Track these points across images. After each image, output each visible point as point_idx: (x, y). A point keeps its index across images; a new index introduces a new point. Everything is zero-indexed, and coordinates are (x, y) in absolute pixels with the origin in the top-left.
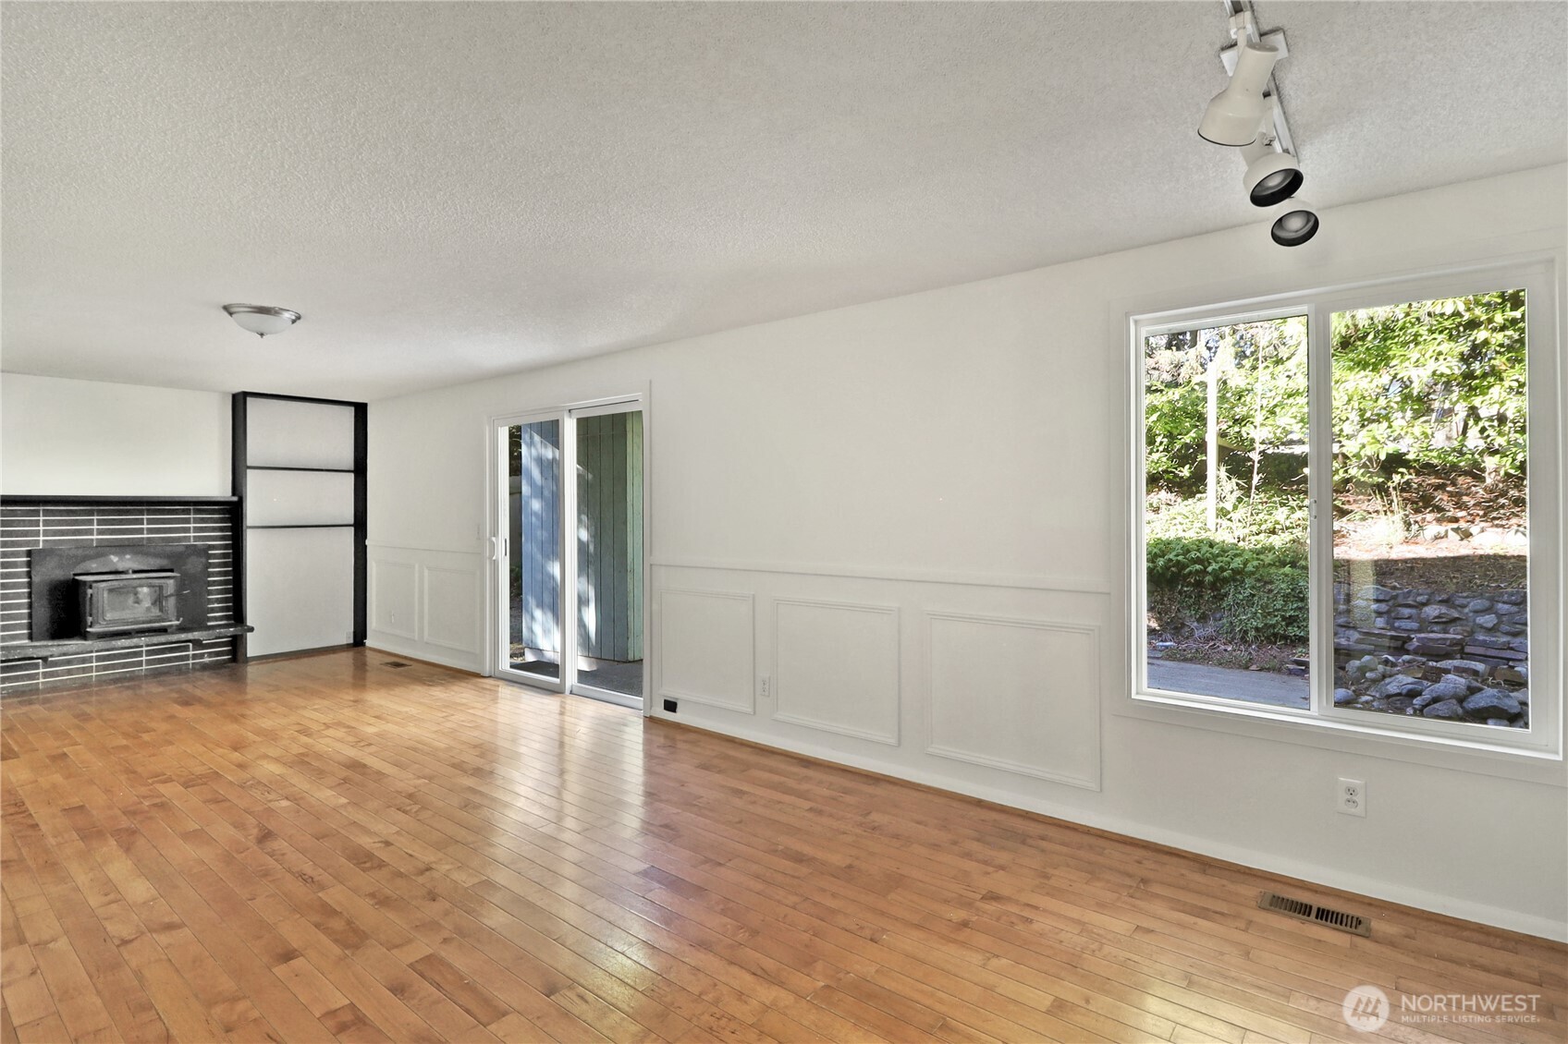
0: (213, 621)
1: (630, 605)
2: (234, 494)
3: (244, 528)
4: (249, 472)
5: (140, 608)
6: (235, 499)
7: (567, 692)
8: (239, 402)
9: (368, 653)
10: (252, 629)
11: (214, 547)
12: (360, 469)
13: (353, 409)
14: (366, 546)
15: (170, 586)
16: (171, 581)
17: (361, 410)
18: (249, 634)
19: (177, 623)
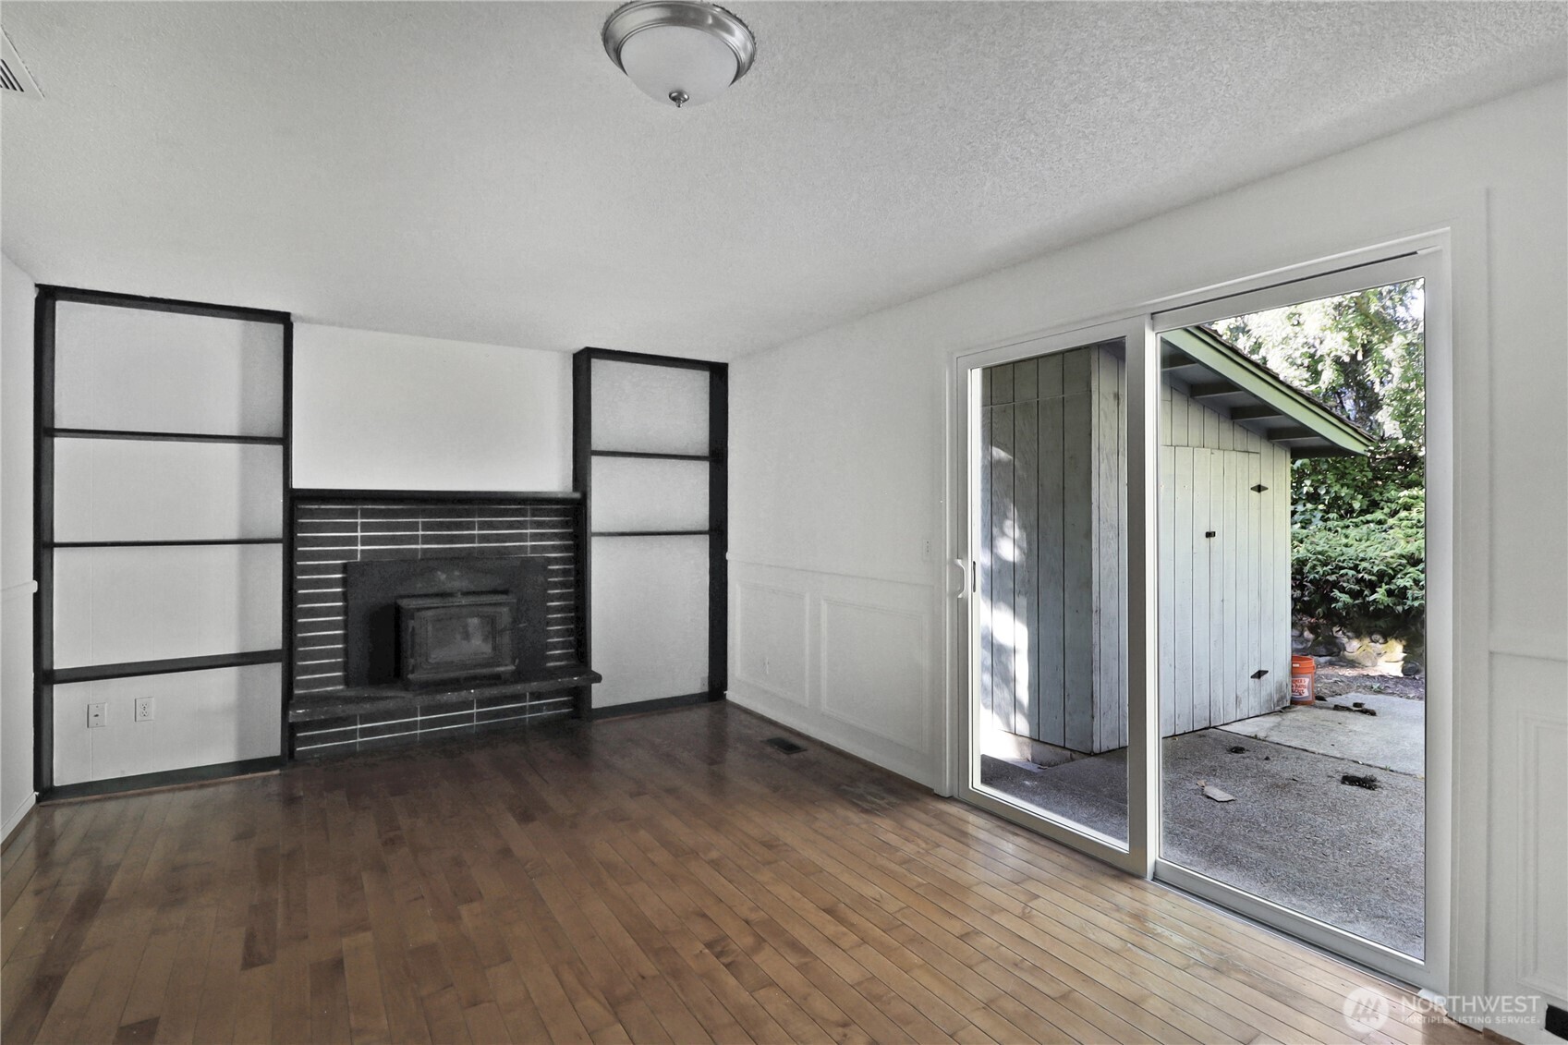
0: (552, 661)
1: (1096, 664)
2: (575, 488)
3: (588, 535)
4: (595, 460)
5: (472, 645)
6: (577, 495)
7: (1149, 876)
8: (583, 361)
9: (729, 710)
10: (598, 678)
11: (551, 561)
12: (717, 457)
13: (707, 374)
14: (726, 562)
15: (505, 616)
16: (505, 609)
17: (718, 374)
18: (595, 686)
19: (511, 668)
